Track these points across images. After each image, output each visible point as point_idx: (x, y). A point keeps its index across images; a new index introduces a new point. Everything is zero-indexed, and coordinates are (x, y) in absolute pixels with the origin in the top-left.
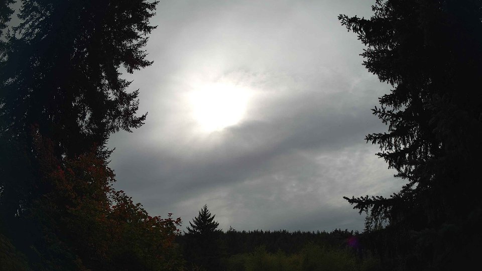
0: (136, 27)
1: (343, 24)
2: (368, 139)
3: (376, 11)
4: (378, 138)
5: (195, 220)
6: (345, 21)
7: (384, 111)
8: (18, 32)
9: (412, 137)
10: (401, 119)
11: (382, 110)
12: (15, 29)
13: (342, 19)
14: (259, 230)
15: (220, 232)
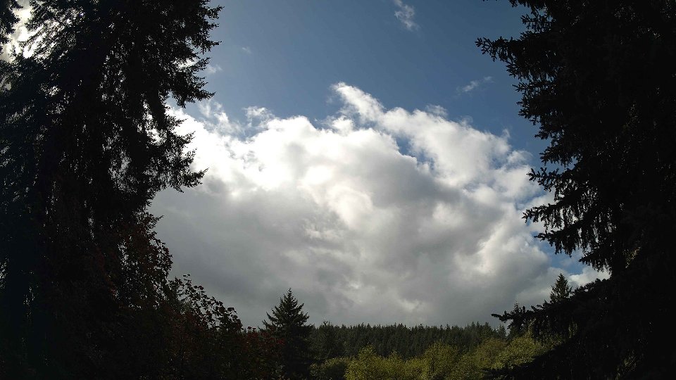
0: (190, 42)
1: (484, 51)
2: (527, 217)
3: (527, 23)
4: (541, 213)
5: (275, 310)
6: (487, 47)
7: (544, 173)
8: (26, 48)
9: (587, 204)
10: (570, 181)
11: (541, 172)
12: (23, 44)
13: (482, 45)
14: (366, 324)
15: (311, 328)
